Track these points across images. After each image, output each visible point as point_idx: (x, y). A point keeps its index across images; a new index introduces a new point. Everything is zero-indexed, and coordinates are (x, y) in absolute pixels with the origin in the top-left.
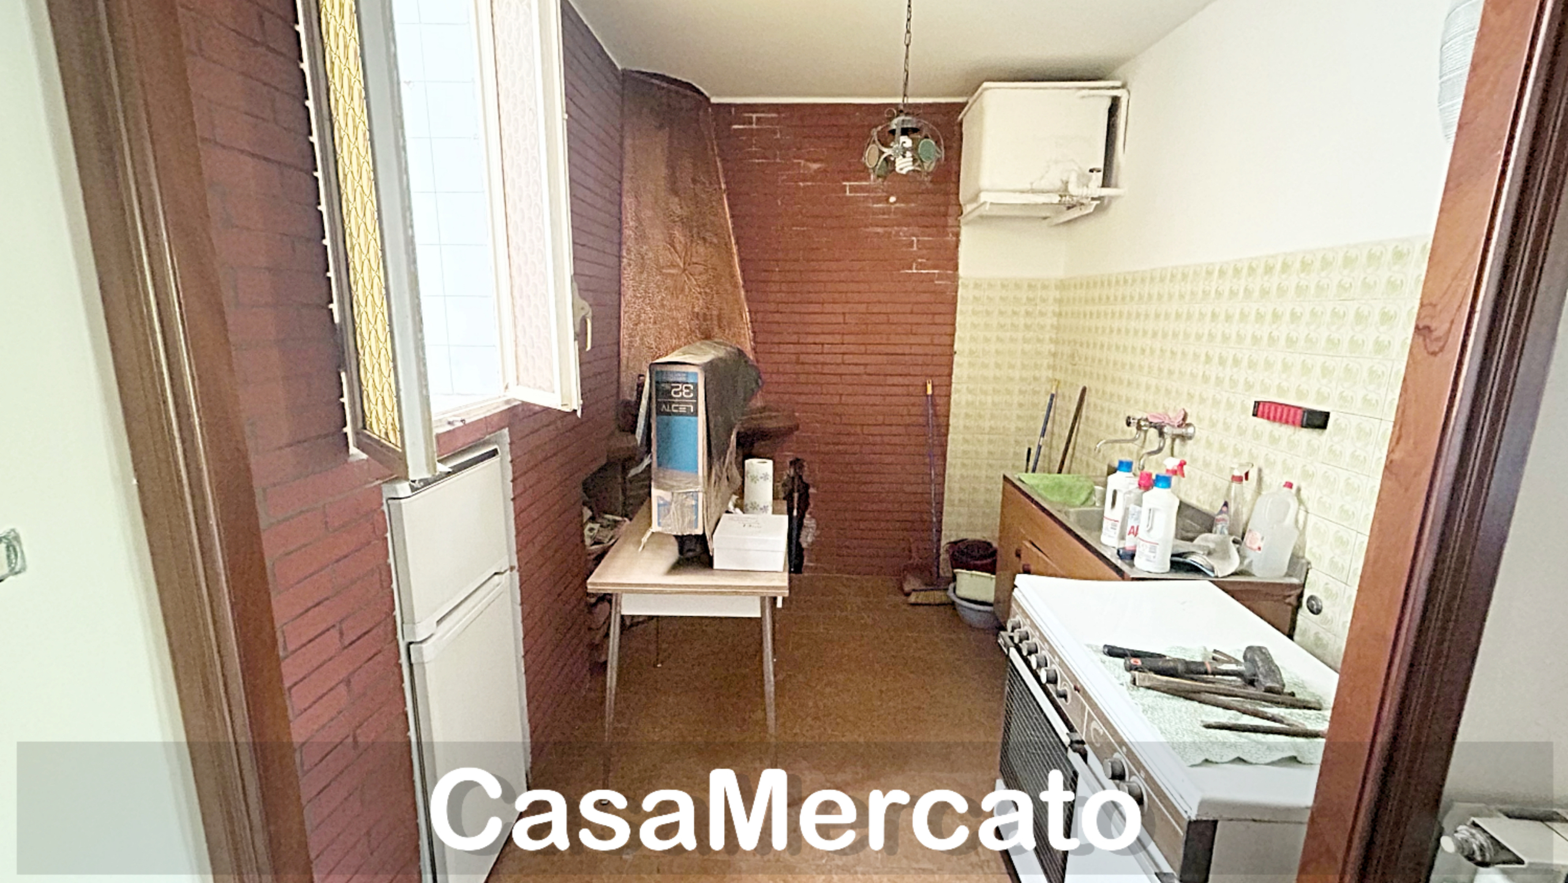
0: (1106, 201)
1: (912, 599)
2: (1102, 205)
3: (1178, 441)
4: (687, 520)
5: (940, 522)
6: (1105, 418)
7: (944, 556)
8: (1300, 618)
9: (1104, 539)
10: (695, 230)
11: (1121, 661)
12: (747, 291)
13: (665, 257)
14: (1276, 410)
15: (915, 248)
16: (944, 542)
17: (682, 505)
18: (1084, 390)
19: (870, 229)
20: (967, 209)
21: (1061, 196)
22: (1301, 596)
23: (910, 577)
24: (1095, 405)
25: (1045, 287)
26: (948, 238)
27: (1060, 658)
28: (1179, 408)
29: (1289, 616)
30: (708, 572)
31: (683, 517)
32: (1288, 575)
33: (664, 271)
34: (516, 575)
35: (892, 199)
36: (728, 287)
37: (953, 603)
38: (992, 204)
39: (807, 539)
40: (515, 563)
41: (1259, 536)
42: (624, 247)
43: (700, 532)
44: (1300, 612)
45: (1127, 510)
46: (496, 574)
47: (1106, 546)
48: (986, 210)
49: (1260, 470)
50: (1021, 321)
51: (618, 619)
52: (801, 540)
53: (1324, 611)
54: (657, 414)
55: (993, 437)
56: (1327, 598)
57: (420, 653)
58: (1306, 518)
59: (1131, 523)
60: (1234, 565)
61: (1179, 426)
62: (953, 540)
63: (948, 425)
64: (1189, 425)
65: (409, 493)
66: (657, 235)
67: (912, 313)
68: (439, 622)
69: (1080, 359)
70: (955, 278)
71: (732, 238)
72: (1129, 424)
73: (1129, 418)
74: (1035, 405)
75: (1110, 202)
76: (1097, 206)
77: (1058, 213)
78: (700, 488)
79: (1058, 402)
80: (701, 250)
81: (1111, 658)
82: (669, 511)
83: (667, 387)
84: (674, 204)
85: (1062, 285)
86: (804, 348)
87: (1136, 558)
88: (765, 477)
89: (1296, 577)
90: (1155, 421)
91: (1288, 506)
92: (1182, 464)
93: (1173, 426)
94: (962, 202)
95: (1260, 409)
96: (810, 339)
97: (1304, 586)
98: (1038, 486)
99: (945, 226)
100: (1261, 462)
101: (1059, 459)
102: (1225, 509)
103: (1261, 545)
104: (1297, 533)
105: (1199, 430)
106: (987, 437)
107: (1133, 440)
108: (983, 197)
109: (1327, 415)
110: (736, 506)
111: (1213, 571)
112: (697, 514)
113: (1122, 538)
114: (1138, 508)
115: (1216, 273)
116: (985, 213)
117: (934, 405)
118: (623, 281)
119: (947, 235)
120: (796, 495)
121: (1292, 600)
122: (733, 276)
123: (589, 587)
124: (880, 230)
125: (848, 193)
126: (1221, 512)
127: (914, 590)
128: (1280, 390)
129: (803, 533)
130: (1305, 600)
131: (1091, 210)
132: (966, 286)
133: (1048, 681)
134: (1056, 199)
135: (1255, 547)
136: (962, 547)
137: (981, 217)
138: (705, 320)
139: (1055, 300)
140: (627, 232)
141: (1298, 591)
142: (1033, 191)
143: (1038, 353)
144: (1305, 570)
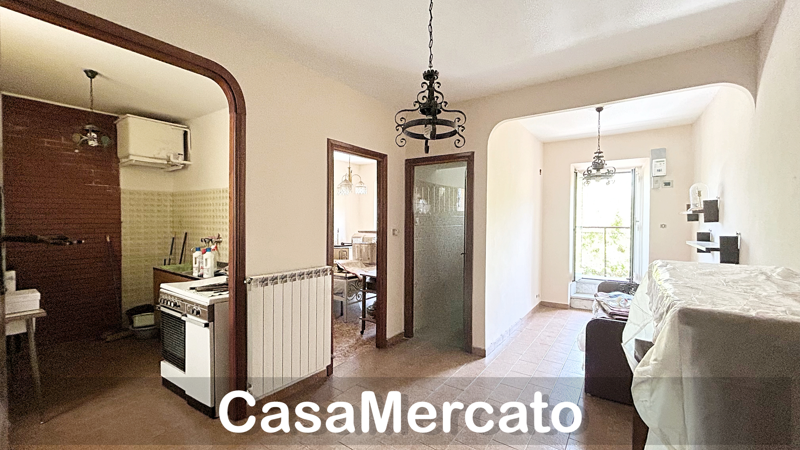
2: (185, 167)
3: (218, 244)
6: (195, 242)
7: (124, 315)
9: (194, 274)
15: (93, 175)
16: (124, 311)
18: (186, 234)
20: (122, 160)
21: (168, 162)
24: (190, 238)
25: (166, 195)
26: (113, 172)
28: (217, 233)
35: (77, 151)
37: (132, 331)
38: (136, 160)
45: (199, 262)
50: (155, 209)
59: (201, 266)
61: (218, 239)
63: (121, 256)
69: (183, 222)
70: (118, 189)
72: (202, 241)
74: (166, 243)
75: (188, 166)
77: (168, 167)
79: (176, 241)
85: (173, 195)
87: (204, 275)
88: (12, 278)
90: (210, 238)
93: (215, 239)
94: (119, 157)
99: (110, 167)
101: (179, 261)
106: (143, 259)
108: (131, 157)
113: (199, 271)
114: (202, 260)
116: (133, 164)
117: (112, 247)
124: (69, 164)
125: (46, 144)
131: (181, 168)
132: (125, 193)
136: (134, 309)
137: (130, 165)
139: (170, 200)
142: (155, 158)
143: (165, 221)
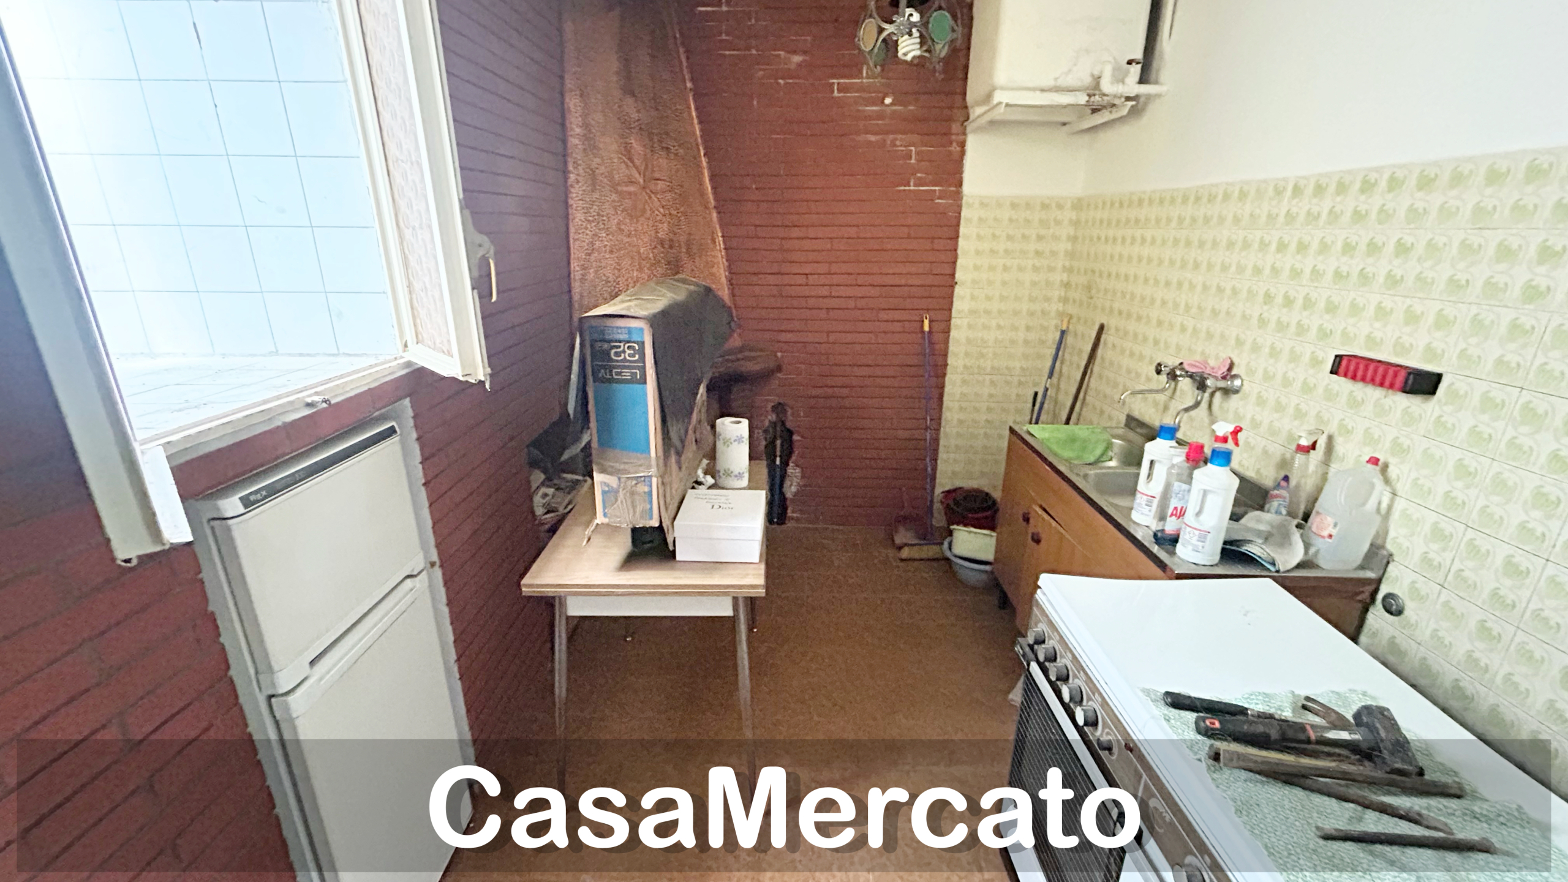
0: (1142, 100)
1: (905, 553)
2: (1138, 106)
3: (1218, 395)
4: (639, 509)
5: (934, 469)
6: (1126, 362)
7: (937, 506)
8: (1370, 617)
9: (1135, 516)
10: (656, 139)
11: (1191, 716)
12: (719, 213)
13: (622, 172)
14: (1367, 368)
15: (913, 161)
16: (938, 490)
17: (632, 493)
18: (1102, 328)
19: (861, 138)
20: (976, 112)
21: (1089, 96)
22: (1376, 591)
23: (902, 530)
24: (1114, 346)
25: (1060, 207)
26: (952, 149)
27: (1101, 694)
28: (1223, 355)
29: (1356, 614)
30: (671, 563)
31: (634, 507)
32: (1362, 567)
33: (619, 188)
34: (438, 573)
35: (888, 101)
36: (700, 208)
37: (947, 559)
38: (1007, 105)
39: (791, 489)
40: (435, 557)
41: (1330, 520)
42: (570, 161)
43: (655, 523)
44: (1372, 610)
45: (1168, 487)
46: (409, 577)
47: (1135, 523)
48: (999, 113)
49: (1330, 438)
50: (1032, 246)
51: (564, 622)
52: (784, 490)
53: (1407, 612)
54: (594, 381)
55: (995, 378)
56: (1412, 600)
57: (287, 708)
58: (1392, 501)
59: (1174, 503)
60: (1295, 554)
61: (1224, 378)
62: (947, 488)
63: (946, 365)
64: (1235, 376)
65: (242, 510)
66: (609, 145)
67: (909, 237)
68: (312, 663)
69: (1098, 291)
70: (958, 195)
71: (701, 148)
72: (1159, 372)
73: (1159, 365)
74: (1042, 342)
75: (1146, 104)
76: (1132, 106)
77: (1081, 117)
78: (653, 471)
79: (1069, 339)
80: (663, 162)
81: (1177, 711)
82: (616, 500)
83: (606, 346)
84: (630, 107)
85: (1078, 205)
86: (786, 279)
87: (1179, 546)
88: (739, 440)
89: (1372, 570)
90: (1192, 370)
91: (1372, 486)
92: (1236, 432)
93: (1216, 378)
94: (969, 104)
95: (1341, 366)
96: (796, 269)
97: (1379, 581)
98: (1048, 440)
99: (948, 134)
100: (1332, 428)
101: (1069, 404)
102: (1283, 483)
103: (1334, 532)
104: (1378, 519)
105: (1249, 384)
106: (988, 378)
107: (1163, 390)
108: (999, 97)
109: (1438, 377)
110: (706, 473)
111: (1274, 564)
112: (651, 502)
113: (1162, 518)
114: (1185, 487)
115: (1289, 192)
116: (998, 118)
117: (931, 343)
118: (571, 202)
119: (951, 143)
120: (778, 442)
121: (1366, 596)
122: (702, 194)
123: (523, 589)
124: (873, 138)
125: (836, 94)
126: (1278, 486)
127: (906, 545)
128: (1370, 340)
129: (787, 483)
130: (1380, 596)
131: (1125, 111)
132: (970, 206)
133: (1086, 724)
134: (1083, 99)
135: (1325, 533)
136: (959, 497)
137: (992, 123)
138: (671, 247)
139: (1071, 221)
140: (574, 141)
141: (1372, 587)
142: (1057, 89)
143: (1048, 283)
144: (1385, 561)
